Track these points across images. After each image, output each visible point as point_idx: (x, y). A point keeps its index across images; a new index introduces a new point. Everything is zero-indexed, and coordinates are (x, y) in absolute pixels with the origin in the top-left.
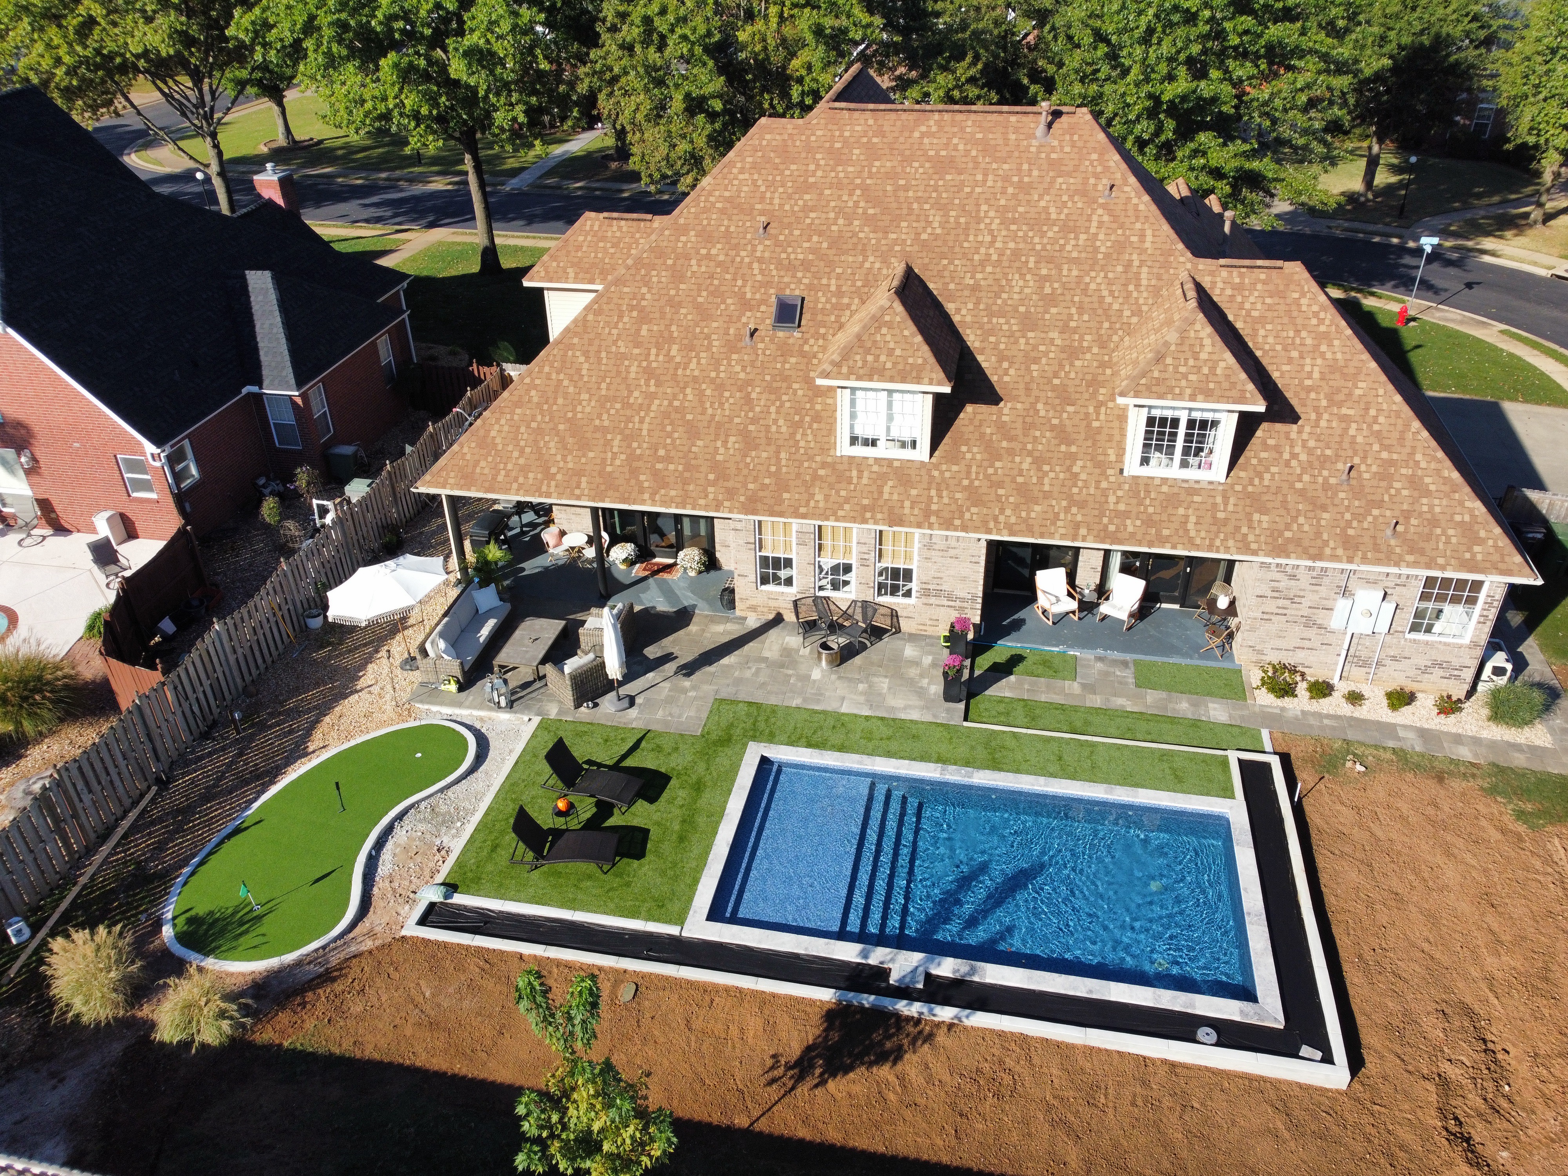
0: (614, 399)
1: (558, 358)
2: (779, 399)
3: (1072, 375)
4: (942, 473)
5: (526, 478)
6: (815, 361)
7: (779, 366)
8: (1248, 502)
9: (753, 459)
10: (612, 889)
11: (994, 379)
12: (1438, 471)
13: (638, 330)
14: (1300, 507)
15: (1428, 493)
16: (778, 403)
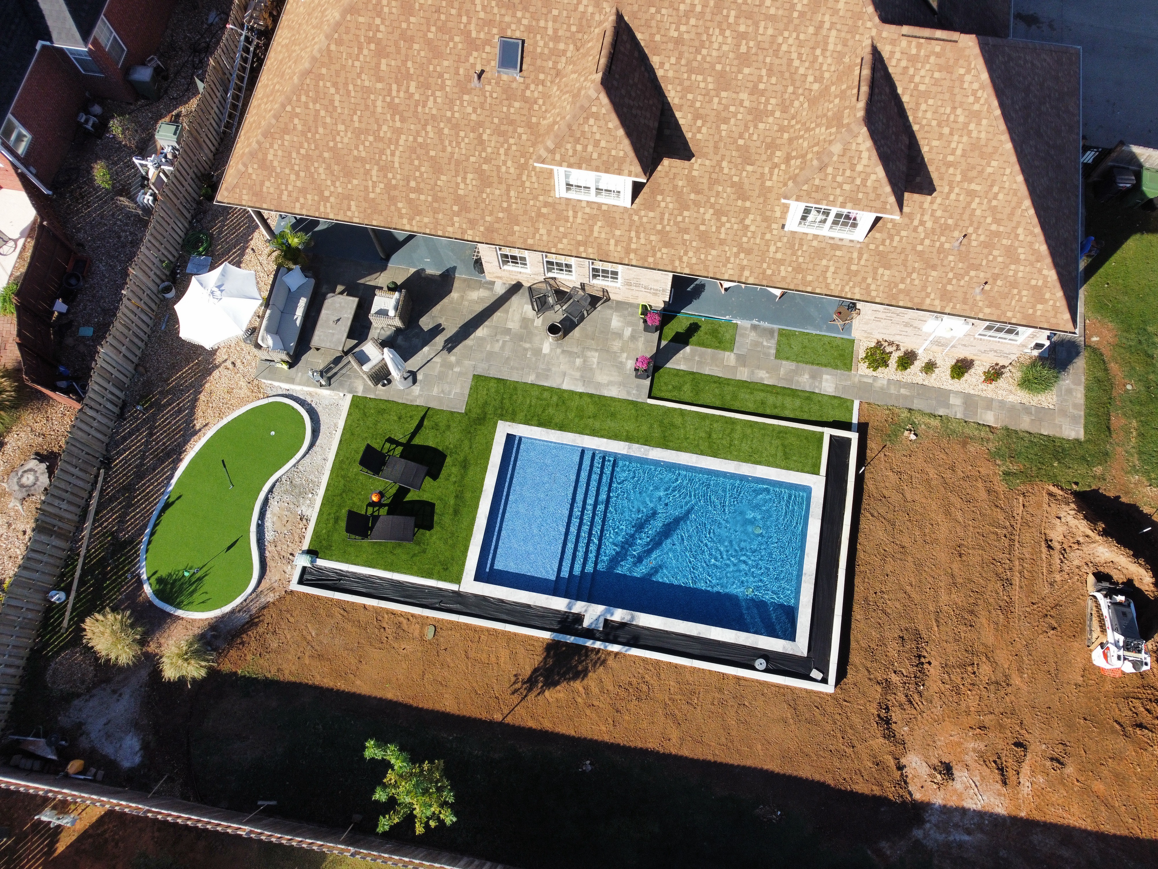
0: (367, 132)
1: (312, 87)
2: (506, 141)
3: (755, 137)
4: (641, 218)
5: (305, 198)
6: (536, 107)
7: (505, 109)
8: (877, 258)
9: (488, 195)
10: (414, 555)
11: (688, 136)
12: (1031, 243)
13: (378, 65)
14: (916, 265)
15: (1017, 261)
16: (506, 146)
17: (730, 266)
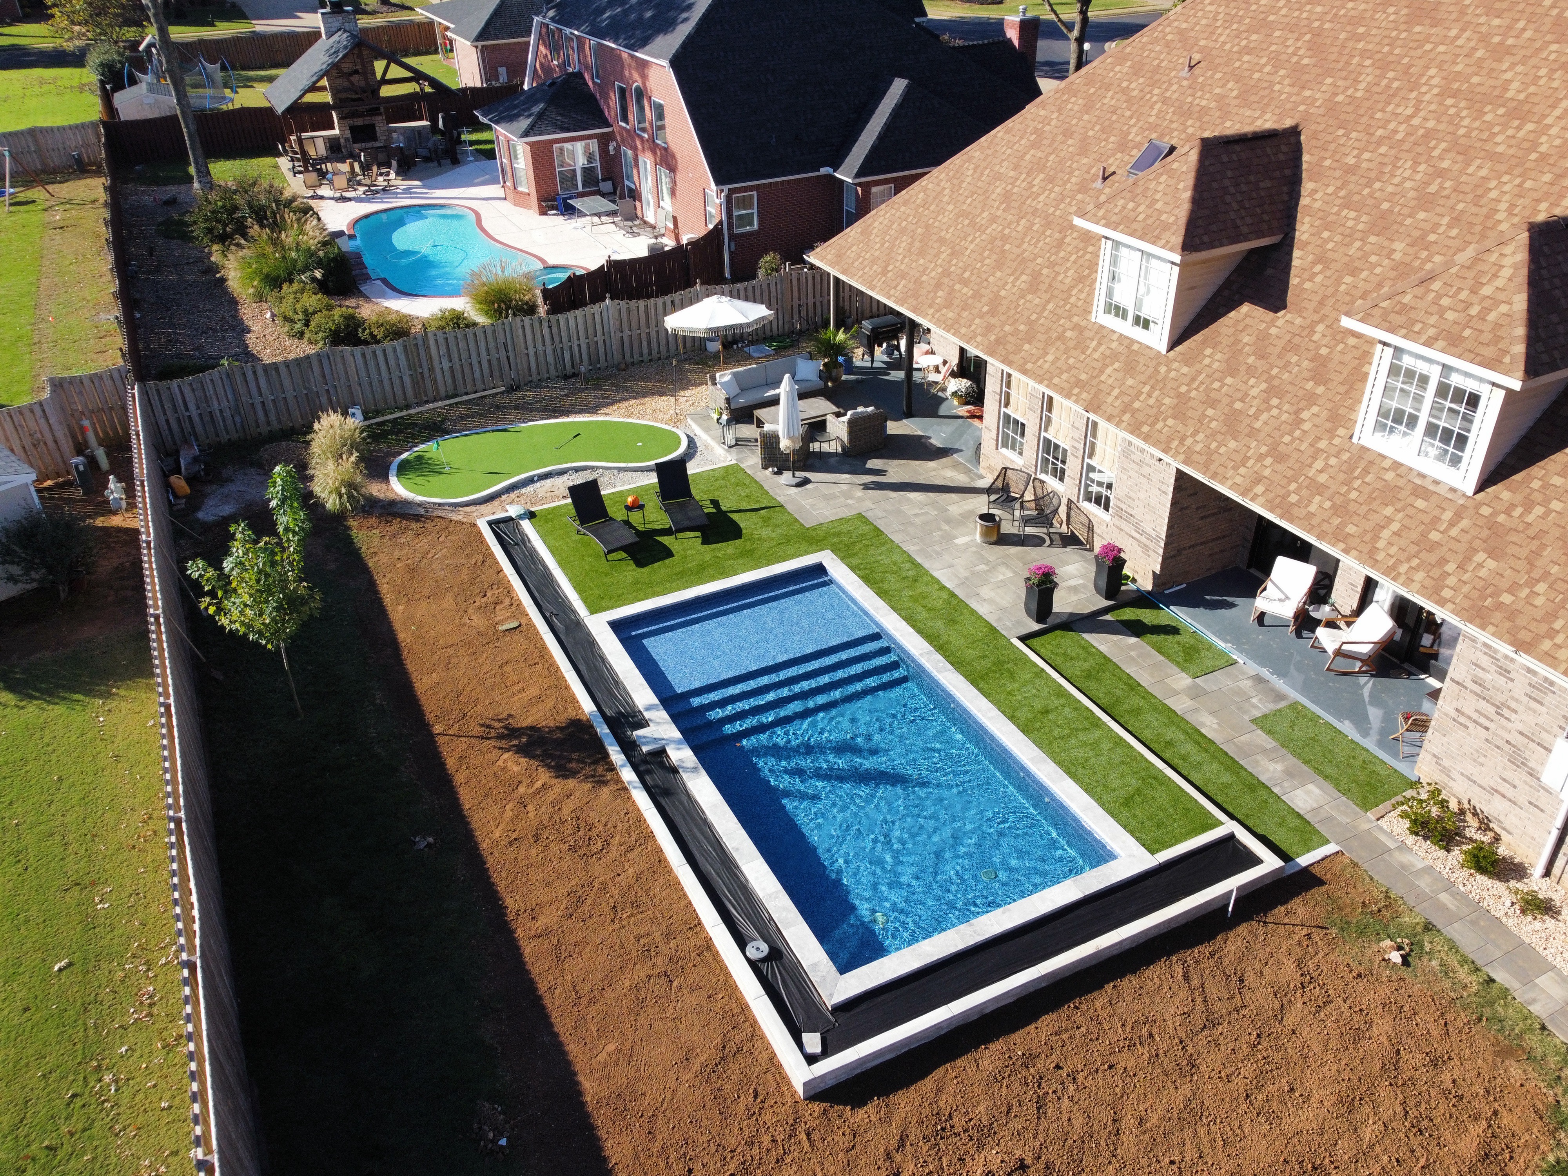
0: (968, 215)
8: (1486, 533)
9: (1025, 302)
10: (595, 571)
13: (1025, 155)
14: (1554, 569)
17: (1242, 470)
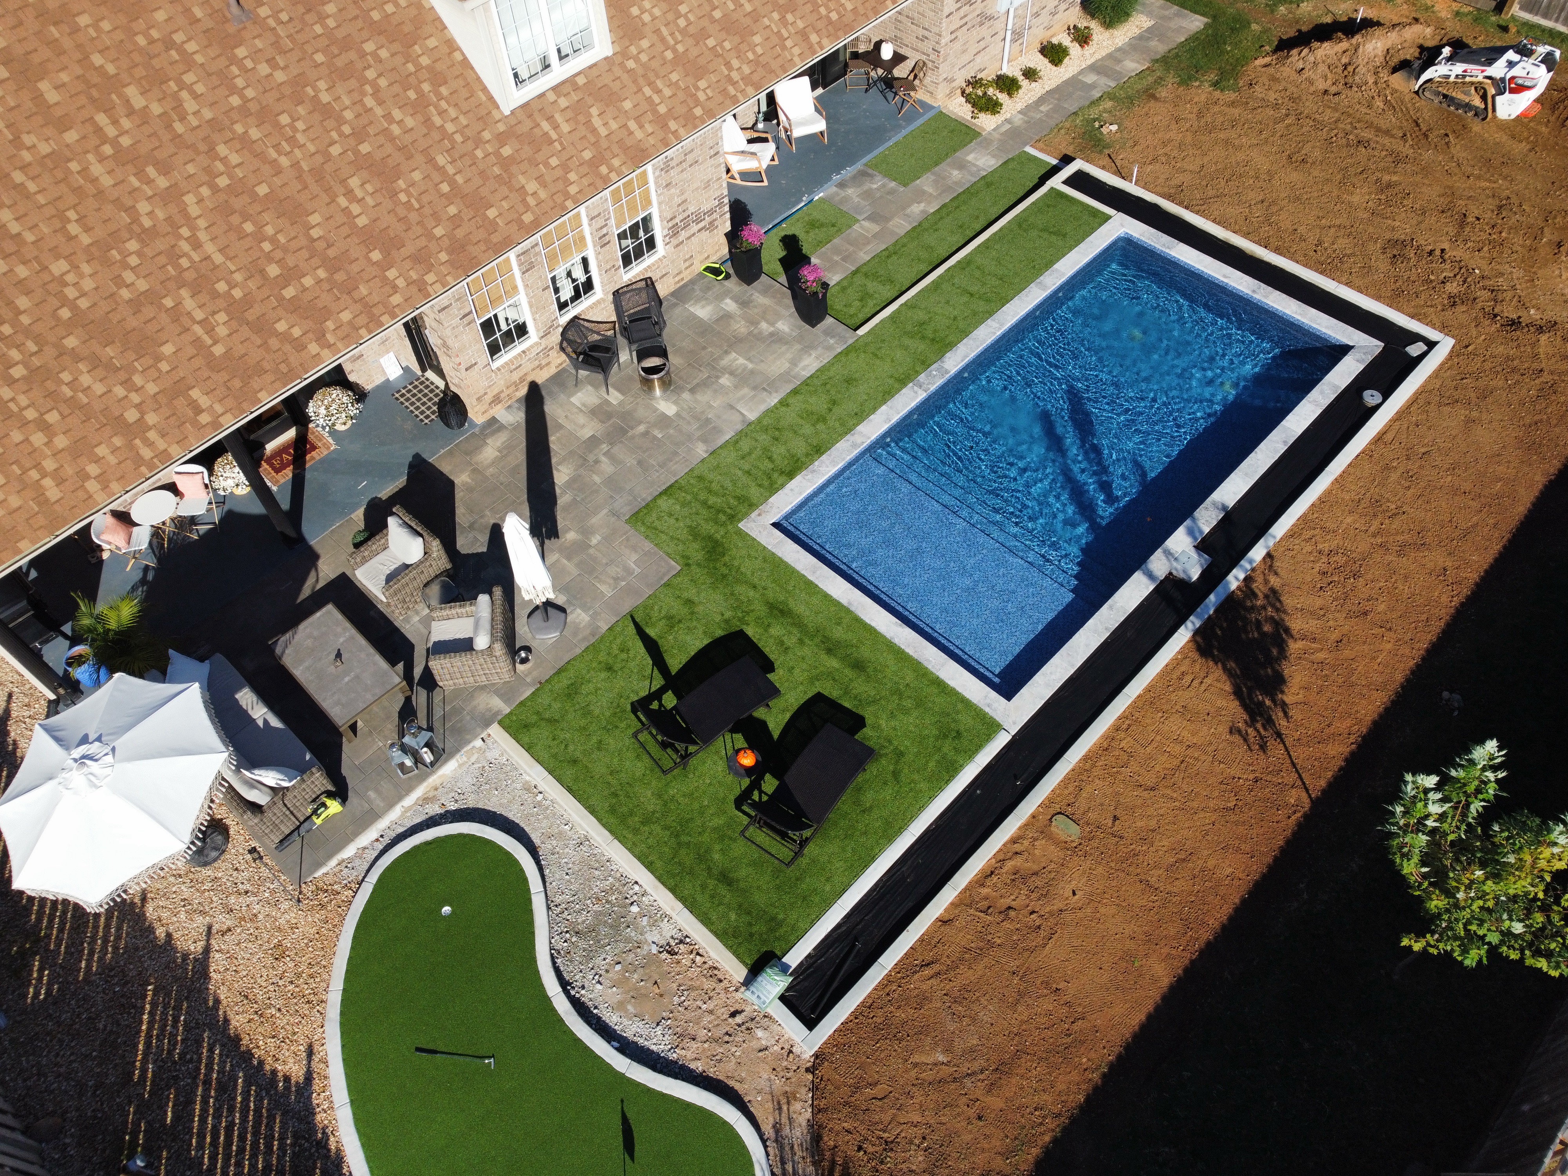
2: (363, 81)
7: (318, 29)
9: (406, 191)
10: (896, 774)
16: (368, 88)
